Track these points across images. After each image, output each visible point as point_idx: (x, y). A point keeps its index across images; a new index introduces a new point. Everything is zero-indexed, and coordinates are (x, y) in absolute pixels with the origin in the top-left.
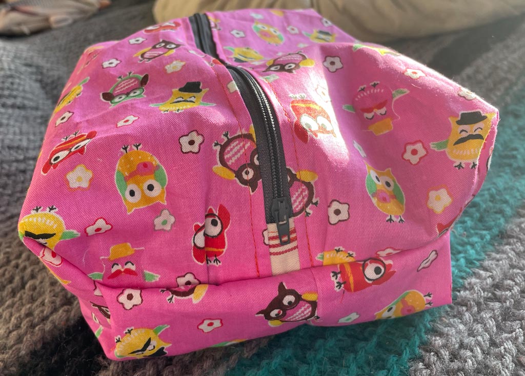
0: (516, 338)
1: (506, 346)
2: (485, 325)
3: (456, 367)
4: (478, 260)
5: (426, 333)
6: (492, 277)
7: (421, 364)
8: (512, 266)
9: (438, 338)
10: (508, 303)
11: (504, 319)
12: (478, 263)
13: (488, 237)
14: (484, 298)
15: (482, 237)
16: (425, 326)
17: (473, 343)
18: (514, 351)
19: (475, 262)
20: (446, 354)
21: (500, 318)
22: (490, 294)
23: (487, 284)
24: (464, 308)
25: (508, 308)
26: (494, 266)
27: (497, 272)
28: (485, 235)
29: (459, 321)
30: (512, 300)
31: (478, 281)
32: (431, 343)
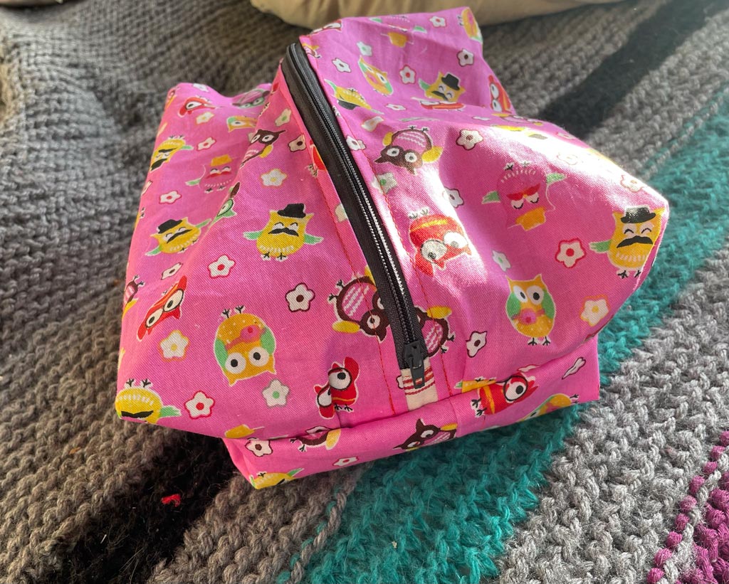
0: (667, 428)
1: (655, 437)
2: (636, 414)
3: (599, 460)
4: (641, 338)
5: (573, 424)
6: (652, 358)
7: (564, 458)
8: (677, 345)
9: (584, 430)
10: (665, 389)
11: (658, 407)
12: (639, 341)
13: (657, 309)
14: (640, 382)
15: (650, 309)
16: (572, 417)
17: (621, 434)
18: (663, 441)
19: (637, 340)
20: (590, 446)
21: (654, 405)
22: (648, 378)
23: (645, 367)
24: (617, 396)
25: (665, 394)
26: (657, 345)
27: (659, 354)
28: (653, 306)
29: (610, 410)
30: (670, 385)
31: (636, 363)
32: (576, 436)
